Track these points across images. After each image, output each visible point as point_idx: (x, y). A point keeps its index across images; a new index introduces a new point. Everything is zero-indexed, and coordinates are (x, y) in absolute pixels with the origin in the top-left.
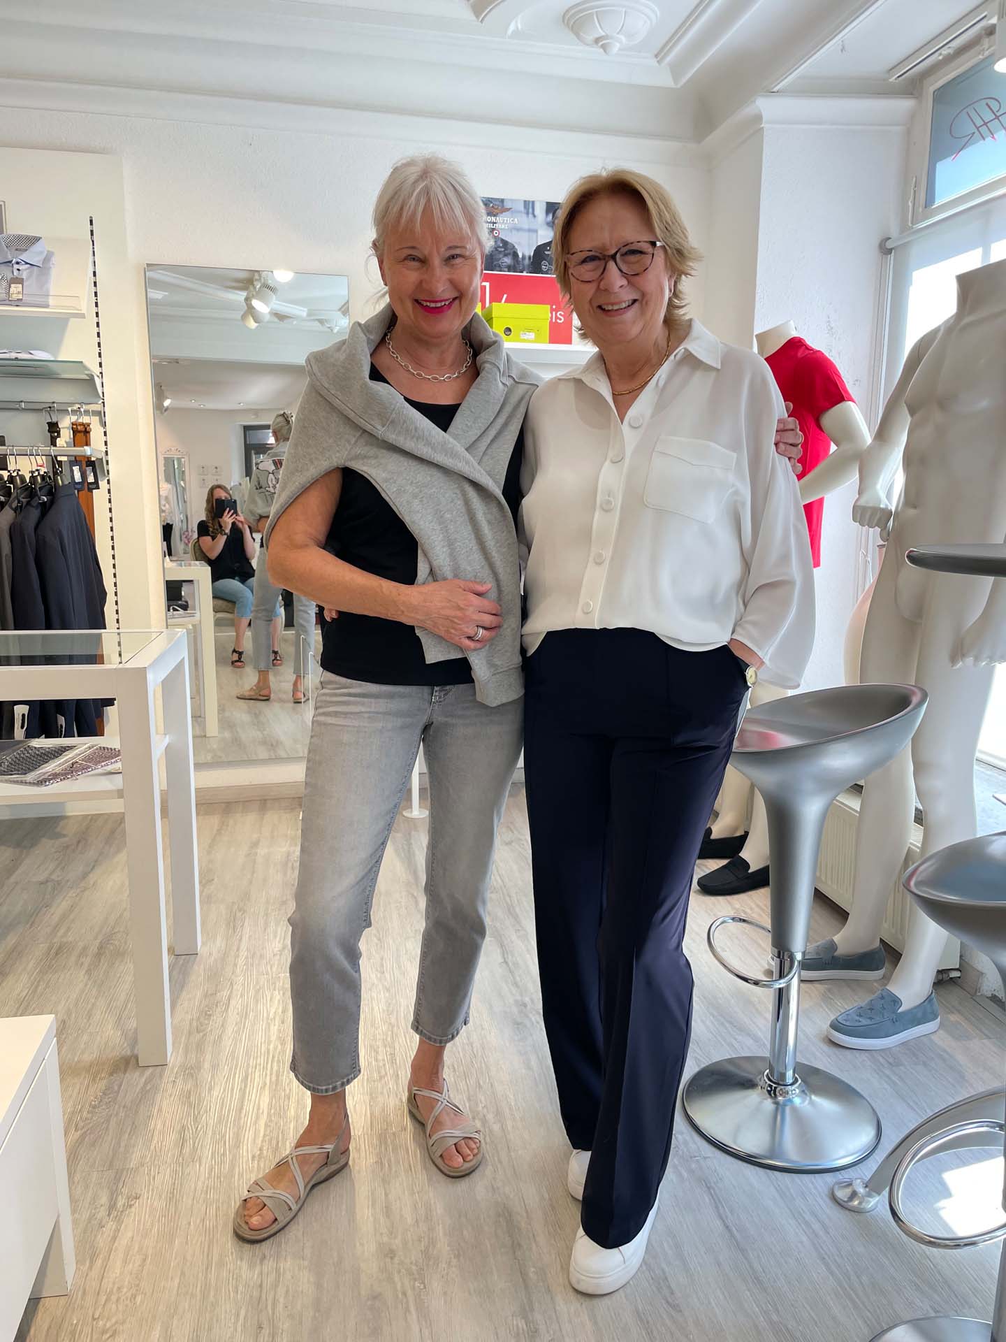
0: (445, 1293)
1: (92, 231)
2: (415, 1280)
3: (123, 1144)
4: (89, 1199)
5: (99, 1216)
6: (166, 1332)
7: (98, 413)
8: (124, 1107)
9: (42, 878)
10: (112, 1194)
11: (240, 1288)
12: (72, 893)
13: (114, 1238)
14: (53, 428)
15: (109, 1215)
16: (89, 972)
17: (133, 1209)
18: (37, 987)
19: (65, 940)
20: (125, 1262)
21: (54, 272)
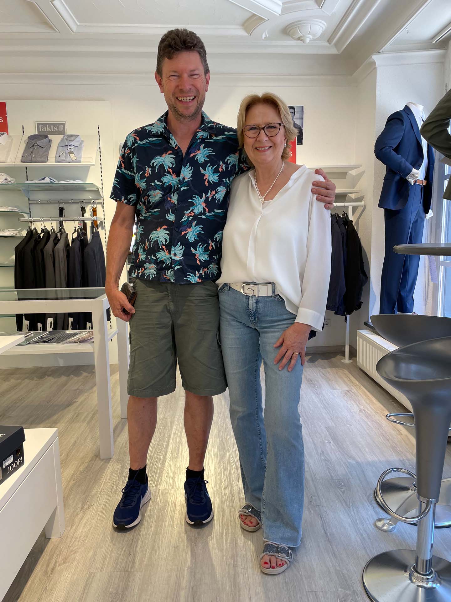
0: (203, 548)
1: (99, 131)
2: (193, 542)
3: (90, 486)
4: (74, 505)
5: (77, 511)
6: (95, 553)
7: (101, 203)
8: (93, 473)
9: (76, 388)
10: (83, 503)
11: (125, 540)
12: (86, 394)
13: (81, 519)
14: (83, 210)
15: (81, 511)
16: (88, 424)
17: (90, 510)
18: (68, 428)
19: (81, 411)
20: (84, 528)
21: (84, 149)
